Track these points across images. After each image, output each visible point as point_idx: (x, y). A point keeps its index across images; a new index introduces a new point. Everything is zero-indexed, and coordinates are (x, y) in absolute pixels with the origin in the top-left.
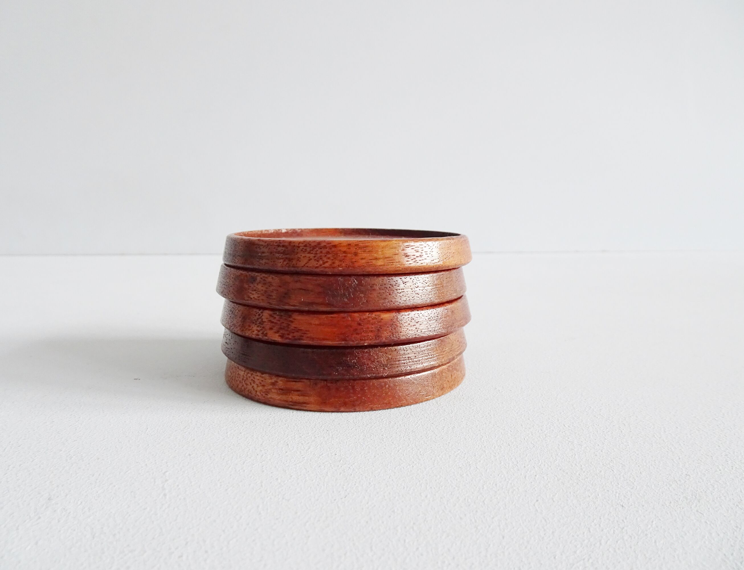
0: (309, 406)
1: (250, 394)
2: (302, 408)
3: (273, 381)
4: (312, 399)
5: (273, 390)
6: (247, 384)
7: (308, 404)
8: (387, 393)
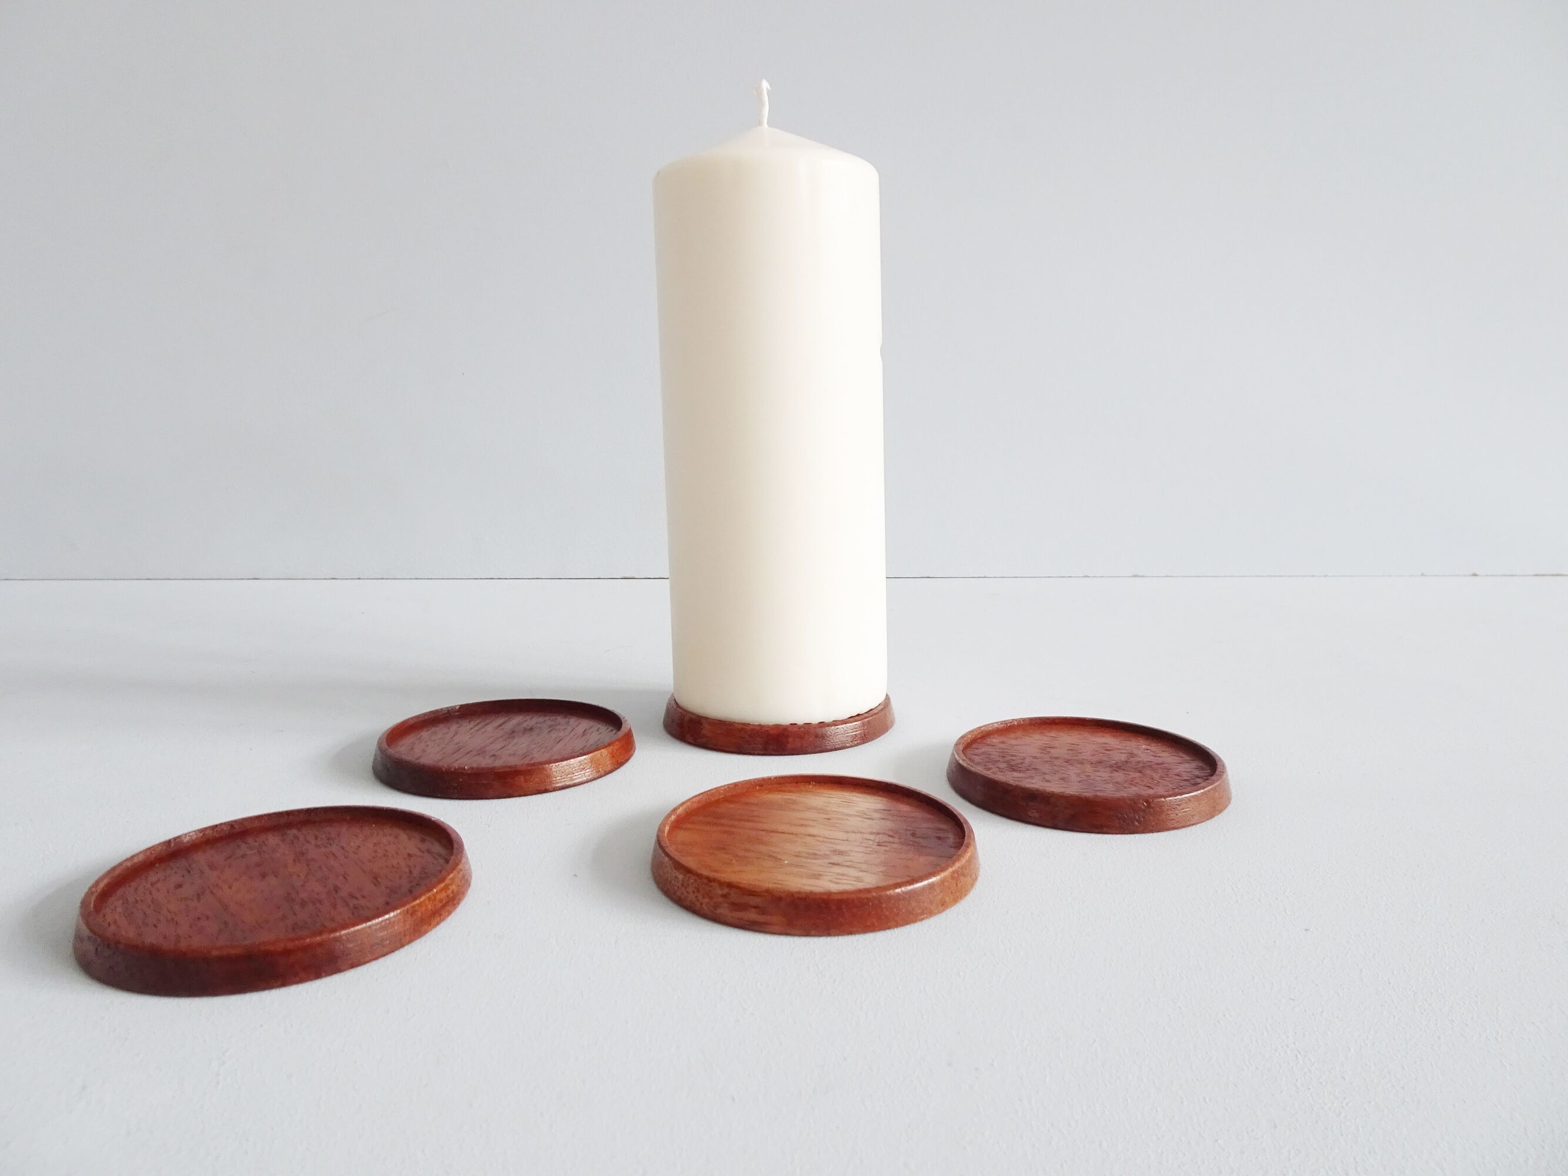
0: (770, 928)
1: (693, 905)
3: (724, 892)
4: (774, 919)
5: (724, 905)
6: (689, 892)
7: (770, 924)
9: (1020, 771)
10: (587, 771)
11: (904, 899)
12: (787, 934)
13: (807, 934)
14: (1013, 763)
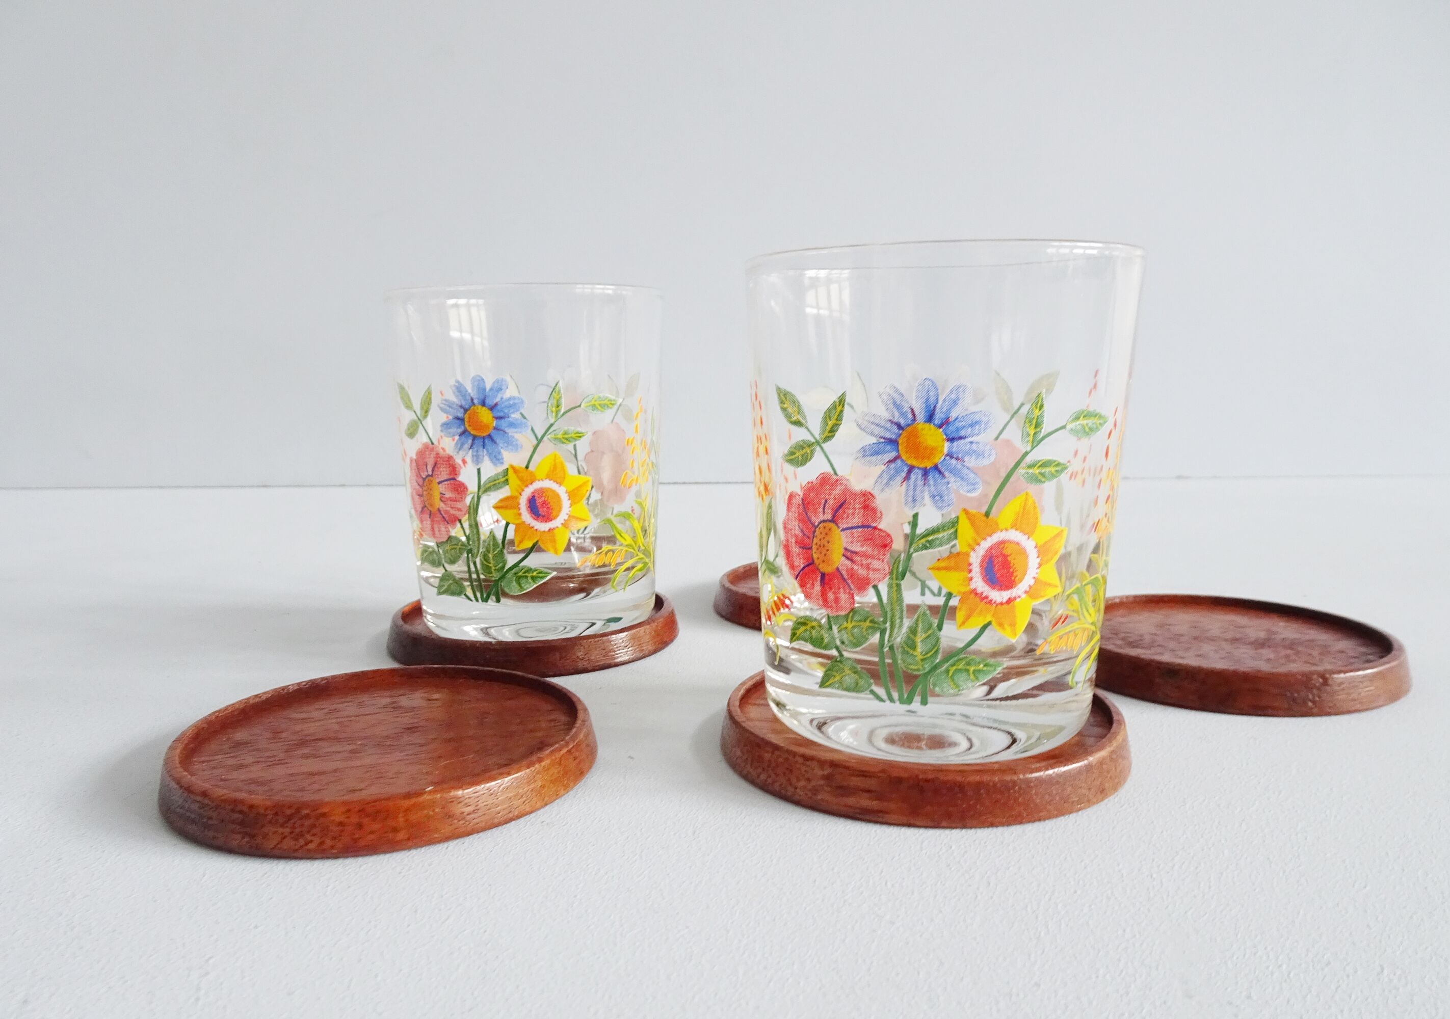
0: (887, 817)
1: (783, 791)
2: (880, 820)
3: (826, 772)
4: (892, 806)
5: (826, 788)
6: (777, 775)
7: (887, 813)
8: (1016, 800)
9: (1143, 648)
10: (630, 649)
11: (1058, 783)
12: (909, 825)
13: (937, 826)
14: (1131, 640)
